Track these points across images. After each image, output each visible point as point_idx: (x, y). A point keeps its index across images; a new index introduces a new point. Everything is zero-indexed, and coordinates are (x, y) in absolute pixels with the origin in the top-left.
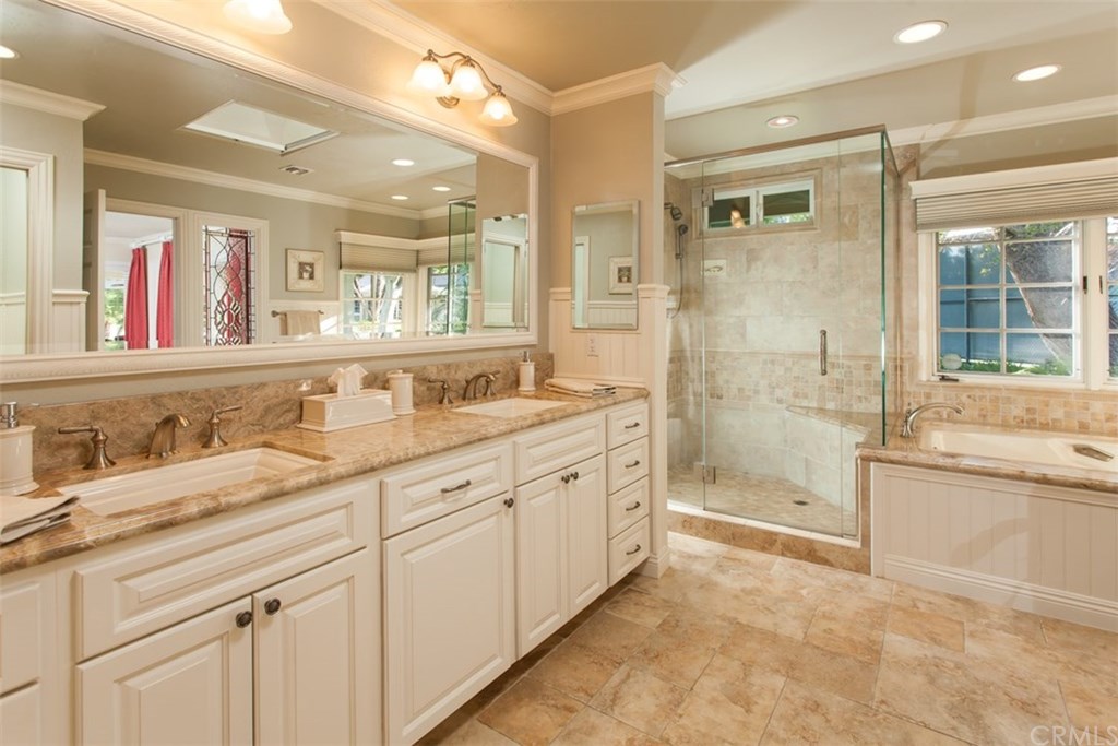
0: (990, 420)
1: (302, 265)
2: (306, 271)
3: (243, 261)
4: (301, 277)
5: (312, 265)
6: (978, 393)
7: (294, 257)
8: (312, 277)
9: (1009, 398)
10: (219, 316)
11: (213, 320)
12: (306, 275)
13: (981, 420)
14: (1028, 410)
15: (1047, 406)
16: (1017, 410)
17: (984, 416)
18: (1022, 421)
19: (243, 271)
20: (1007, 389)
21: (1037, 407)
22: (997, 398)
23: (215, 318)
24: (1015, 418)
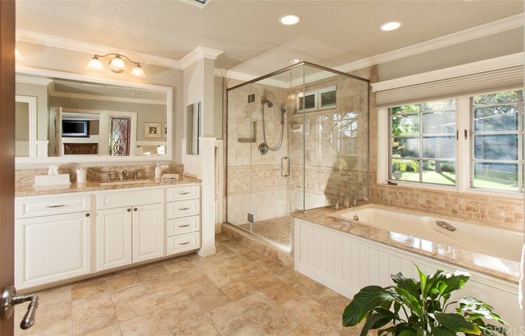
0: (410, 206)
1: (151, 129)
2: (153, 130)
3: (127, 128)
4: (150, 133)
5: (155, 128)
6: (404, 191)
7: (148, 125)
8: (155, 132)
9: (418, 194)
10: (115, 147)
11: (113, 150)
12: (153, 132)
13: (405, 205)
14: (427, 201)
15: (437, 200)
16: (422, 201)
17: (407, 203)
18: (425, 207)
19: (126, 131)
20: (417, 190)
21: (432, 200)
22: (413, 194)
23: (114, 148)
24: (421, 205)
